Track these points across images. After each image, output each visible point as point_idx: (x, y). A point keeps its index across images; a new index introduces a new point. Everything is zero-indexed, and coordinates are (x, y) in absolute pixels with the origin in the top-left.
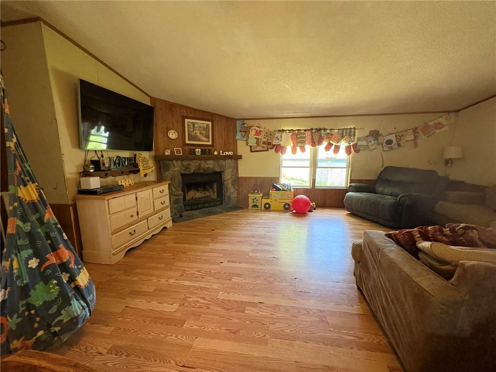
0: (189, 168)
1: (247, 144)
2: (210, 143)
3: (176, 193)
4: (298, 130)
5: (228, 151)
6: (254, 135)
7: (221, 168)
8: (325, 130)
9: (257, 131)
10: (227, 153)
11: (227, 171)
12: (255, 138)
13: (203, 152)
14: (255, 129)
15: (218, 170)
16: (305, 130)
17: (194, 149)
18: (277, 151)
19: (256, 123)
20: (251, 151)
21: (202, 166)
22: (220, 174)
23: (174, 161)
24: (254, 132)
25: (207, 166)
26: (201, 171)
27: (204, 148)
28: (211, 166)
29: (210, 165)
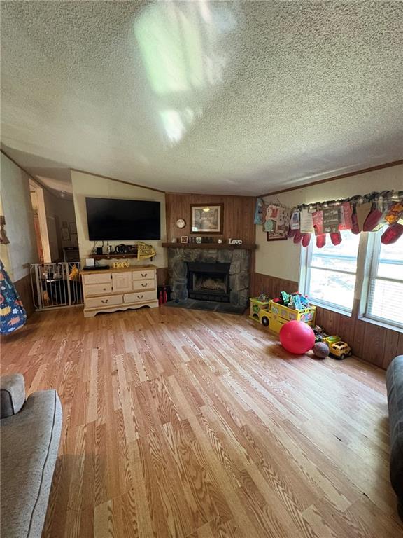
0: (189, 257)
1: (264, 229)
2: (218, 230)
3: (178, 279)
4: (328, 203)
5: (237, 239)
6: (271, 217)
7: (226, 259)
8: (386, 194)
9: (273, 210)
10: (236, 241)
11: (235, 263)
12: (273, 221)
13: (204, 240)
14: (271, 208)
15: (222, 261)
16: (342, 201)
17: (195, 238)
18: (296, 241)
19: (273, 199)
20: (268, 240)
21: (205, 255)
22: (227, 266)
23: (178, 249)
24: (271, 212)
25: (209, 256)
26: (203, 261)
27: (205, 236)
28: (214, 256)
29: (212, 254)
